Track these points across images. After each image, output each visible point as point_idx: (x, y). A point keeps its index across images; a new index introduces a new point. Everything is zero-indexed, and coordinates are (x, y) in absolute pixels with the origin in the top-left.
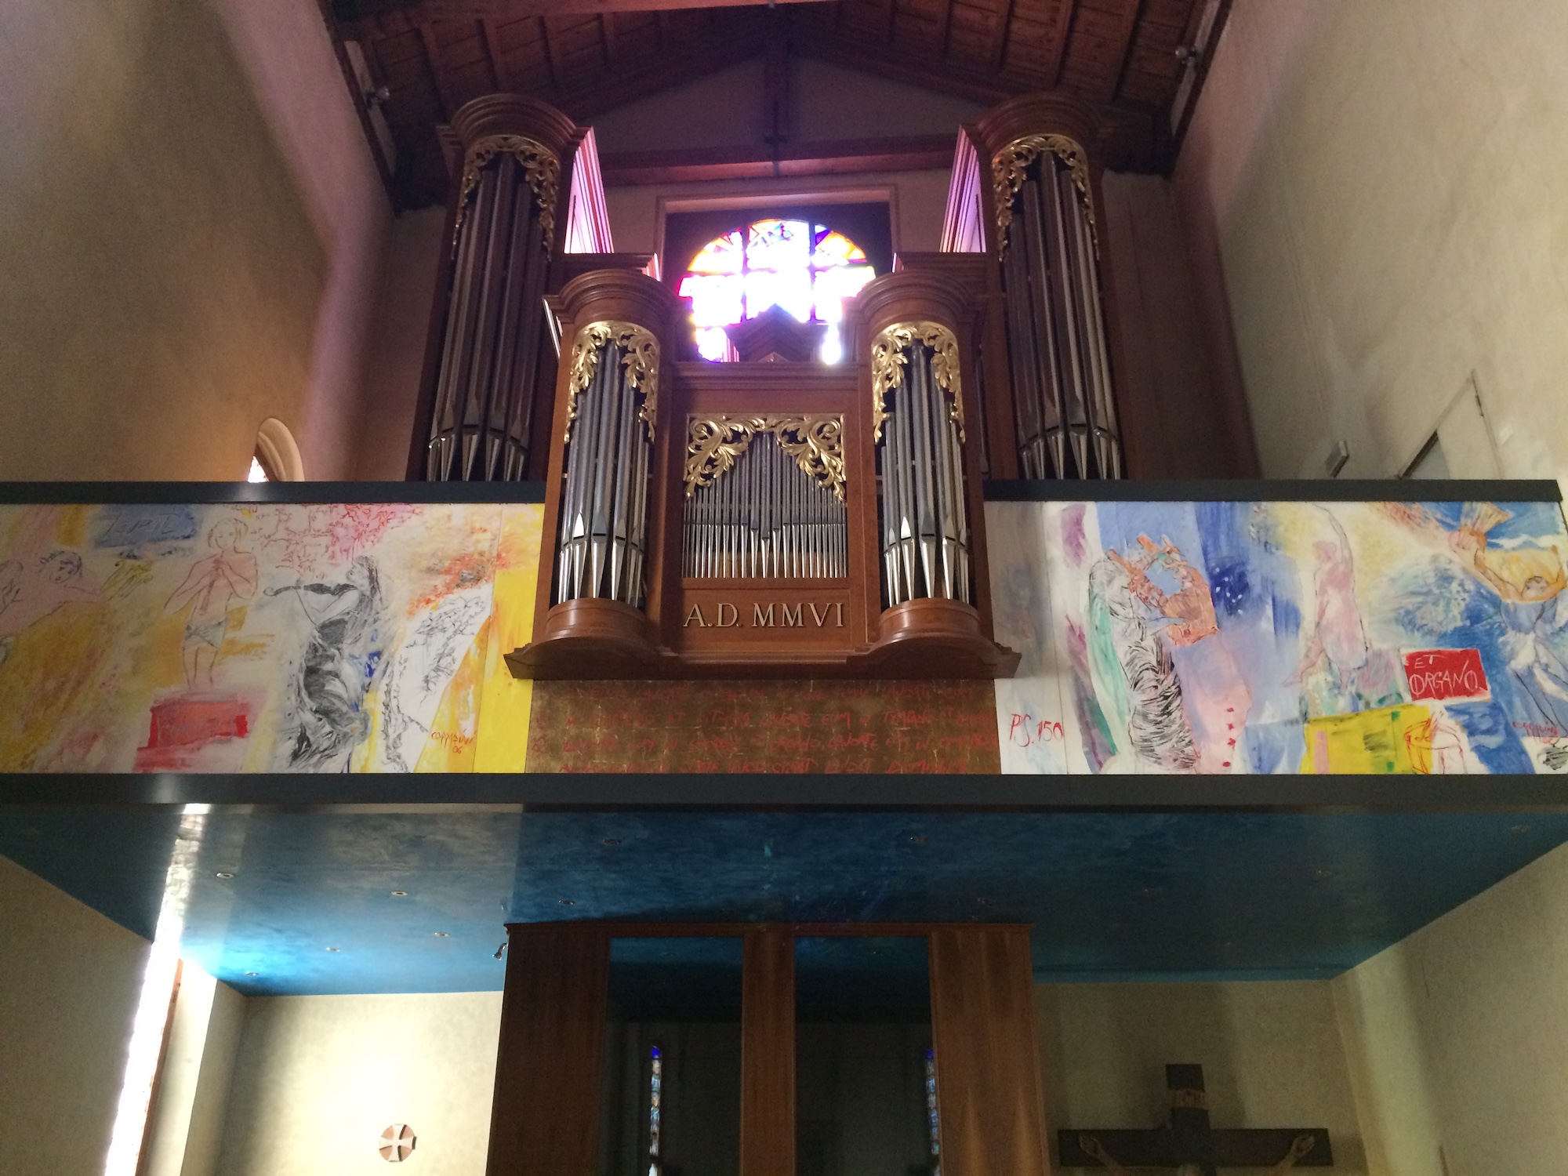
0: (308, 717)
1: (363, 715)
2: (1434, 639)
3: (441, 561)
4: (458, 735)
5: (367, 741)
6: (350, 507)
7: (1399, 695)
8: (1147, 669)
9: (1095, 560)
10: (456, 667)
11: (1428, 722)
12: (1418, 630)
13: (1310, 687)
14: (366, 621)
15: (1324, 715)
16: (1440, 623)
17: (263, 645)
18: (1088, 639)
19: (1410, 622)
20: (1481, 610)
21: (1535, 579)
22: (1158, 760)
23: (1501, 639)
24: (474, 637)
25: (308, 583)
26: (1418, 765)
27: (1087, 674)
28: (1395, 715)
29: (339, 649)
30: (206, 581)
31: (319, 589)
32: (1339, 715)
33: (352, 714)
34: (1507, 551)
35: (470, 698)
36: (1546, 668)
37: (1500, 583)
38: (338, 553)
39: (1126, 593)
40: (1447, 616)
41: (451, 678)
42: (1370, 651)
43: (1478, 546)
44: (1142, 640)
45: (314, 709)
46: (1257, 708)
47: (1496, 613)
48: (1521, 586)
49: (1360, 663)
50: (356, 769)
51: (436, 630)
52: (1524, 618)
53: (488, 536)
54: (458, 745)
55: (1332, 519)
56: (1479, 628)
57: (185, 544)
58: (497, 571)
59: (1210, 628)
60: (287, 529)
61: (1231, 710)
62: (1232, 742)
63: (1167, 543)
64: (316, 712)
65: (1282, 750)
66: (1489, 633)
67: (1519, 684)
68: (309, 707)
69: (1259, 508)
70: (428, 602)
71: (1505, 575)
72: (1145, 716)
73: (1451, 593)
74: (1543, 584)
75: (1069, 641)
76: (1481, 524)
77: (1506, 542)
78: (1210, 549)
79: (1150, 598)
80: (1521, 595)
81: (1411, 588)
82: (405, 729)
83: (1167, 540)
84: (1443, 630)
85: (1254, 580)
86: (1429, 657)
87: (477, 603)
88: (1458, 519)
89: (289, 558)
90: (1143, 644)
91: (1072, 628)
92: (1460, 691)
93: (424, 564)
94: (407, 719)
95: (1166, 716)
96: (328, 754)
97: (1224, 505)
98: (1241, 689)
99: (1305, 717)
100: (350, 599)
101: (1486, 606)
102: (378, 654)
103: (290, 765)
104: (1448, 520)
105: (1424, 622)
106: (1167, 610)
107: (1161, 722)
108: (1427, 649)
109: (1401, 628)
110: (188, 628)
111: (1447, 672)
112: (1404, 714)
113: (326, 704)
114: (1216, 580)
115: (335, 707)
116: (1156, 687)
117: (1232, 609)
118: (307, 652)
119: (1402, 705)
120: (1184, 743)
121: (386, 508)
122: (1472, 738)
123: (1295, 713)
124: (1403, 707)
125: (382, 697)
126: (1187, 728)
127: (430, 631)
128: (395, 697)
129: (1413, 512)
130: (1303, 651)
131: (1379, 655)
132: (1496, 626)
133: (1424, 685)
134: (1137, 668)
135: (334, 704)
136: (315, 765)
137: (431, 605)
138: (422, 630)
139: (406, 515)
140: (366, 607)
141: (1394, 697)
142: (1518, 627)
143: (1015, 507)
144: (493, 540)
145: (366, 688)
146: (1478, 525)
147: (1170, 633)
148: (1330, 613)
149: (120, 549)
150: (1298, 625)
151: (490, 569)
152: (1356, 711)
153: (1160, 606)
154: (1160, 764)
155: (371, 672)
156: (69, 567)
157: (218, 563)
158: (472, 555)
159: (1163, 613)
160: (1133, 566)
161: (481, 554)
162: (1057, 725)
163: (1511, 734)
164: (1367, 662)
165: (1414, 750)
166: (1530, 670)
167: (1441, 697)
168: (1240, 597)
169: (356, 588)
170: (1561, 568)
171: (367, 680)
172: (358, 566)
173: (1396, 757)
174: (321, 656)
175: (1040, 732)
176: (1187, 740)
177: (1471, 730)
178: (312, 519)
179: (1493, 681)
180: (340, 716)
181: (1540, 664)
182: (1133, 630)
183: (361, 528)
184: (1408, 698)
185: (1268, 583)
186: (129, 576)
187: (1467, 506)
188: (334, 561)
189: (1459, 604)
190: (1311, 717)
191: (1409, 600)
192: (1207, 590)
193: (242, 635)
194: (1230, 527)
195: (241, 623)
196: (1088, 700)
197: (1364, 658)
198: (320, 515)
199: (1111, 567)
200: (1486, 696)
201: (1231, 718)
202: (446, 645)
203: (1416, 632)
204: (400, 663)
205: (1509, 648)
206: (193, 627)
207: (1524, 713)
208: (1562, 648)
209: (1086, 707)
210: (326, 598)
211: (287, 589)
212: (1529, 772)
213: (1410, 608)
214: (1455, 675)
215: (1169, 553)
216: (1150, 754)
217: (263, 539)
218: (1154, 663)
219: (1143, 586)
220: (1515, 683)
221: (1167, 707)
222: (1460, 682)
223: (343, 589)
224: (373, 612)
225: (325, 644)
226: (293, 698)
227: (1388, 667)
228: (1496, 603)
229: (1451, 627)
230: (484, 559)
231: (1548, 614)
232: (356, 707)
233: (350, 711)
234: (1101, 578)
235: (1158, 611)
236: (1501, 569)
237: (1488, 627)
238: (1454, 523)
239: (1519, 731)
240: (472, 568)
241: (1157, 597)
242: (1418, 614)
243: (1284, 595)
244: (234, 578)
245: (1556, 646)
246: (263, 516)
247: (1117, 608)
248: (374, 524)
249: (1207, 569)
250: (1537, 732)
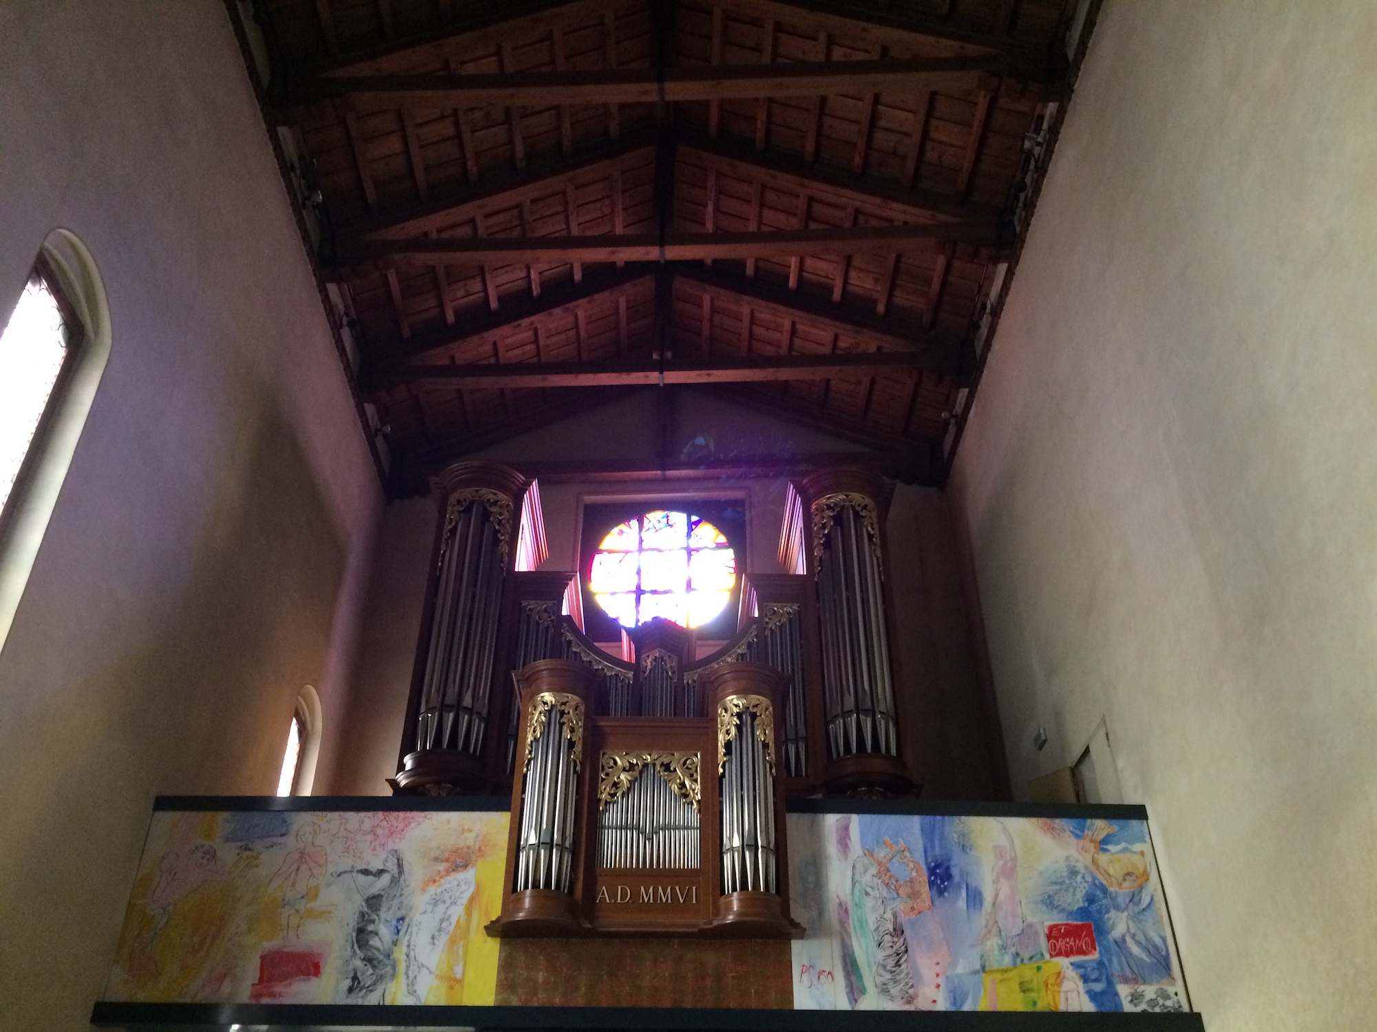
0: (359, 963)
1: (392, 962)
2: (1065, 915)
3: (443, 852)
4: (452, 977)
5: (395, 982)
6: (385, 813)
7: (1042, 955)
8: (887, 934)
9: (856, 856)
10: (452, 928)
11: (1059, 973)
12: (1056, 908)
13: (988, 947)
14: (395, 896)
15: (995, 967)
16: (1070, 904)
17: (330, 912)
18: (850, 912)
19: (1051, 902)
20: (1094, 896)
21: (1129, 874)
22: (892, 998)
23: (1106, 916)
24: (463, 907)
25: (359, 868)
26: (1052, 1003)
27: (850, 937)
28: (1039, 968)
29: (378, 916)
31: (366, 872)
32: (1004, 968)
33: (386, 961)
34: (1113, 854)
35: (461, 951)
36: (1133, 937)
37: (1108, 877)
38: (378, 848)
39: (875, 879)
40: (1073, 899)
41: (448, 936)
42: (1025, 924)
43: (1095, 850)
44: (884, 913)
45: (362, 957)
47: (1104, 898)
48: (1121, 879)
49: (1019, 932)
51: (439, 902)
52: (1121, 901)
53: (472, 835)
54: (453, 983)
55: (1005, 830)
56: (1094, 908)
57: (281, 840)
58: (478, 860)
59: (927, 905)
60: (346, 829)
61: (938, 964)
62: (938, 986)
63: (902, 844)
64: (364, 959)
65: (969, 991)
66: (1099, 911)
67: (1116, 947)
68: (359, 956)
69: (960, 820)
70: (435, 881)
71: (1111, 871)
72: (885, 967)
73: (1077, 882)
74: (1134, 878)
75: (839, 913)
76: (1097, 834)
77: (1111, 847)
78: (929, 849)
79: (890, 883)
80: (1120, 885)
81: (1053, 879)
82: (419, 972)
83: (902, 843)
84: (1071, 909)
85: (955, 872)
86: (1061, 928)
87: (465, 883)
88: (1083, 831)
89: (347, 851)
90: (885, 916)
91: (840, 904)
92: (1080, 952)
93: (433, 855)
94: (420, 965)
95: (897, 967)
96: (370, 989)
97: (938, 818)
98: (945, 948)
99: (983, 969)
100: (386, 879)
101: (1098, 893)
102: (402, 919)
103: (347, 997)
104: (1077, 832)
105: (1059, 903)
106: (900, 892)
107: (894, 971)
108: (1061, 922)
109: (1045, 908)
110: (283, 900)
111: (1072, 939)
112: (1045, 967)
113: (369, 954)
114: (932, 871)
115: (375, 957)
116: (892, 947)
117: (941, 892)
118: (358, 918)
119: (1043, 961)
120: (908, 986)
121: (409, 814)
122: (1086, 985)
123: (978, 967)
124: (1044, 963)
125: (404, 949)
126: (910, 976)
127: (435, 902)
128: (413, 950)
129: (1056, 826)
130: (984, 922)
131: (1030, 926)
132: (1104, 907)
133: (1058, 948)
134: (880, 933)
135: (374, 954)
136: (363, 997)
137: (437, 884)
138: (430, 902)
139: (421, 820)
140: (395, 885)
141: (1039, 956)
142: (1117, 908)
143: (806, 818)
144: (476, 837)
145: (395, 943)
146: (1095, 835)
147: (902, 908)
148: (1001, 897)
149: (239, 844)
150: (981, 904)
151: (474, 858)
152: (1015, 964)
153: (896, 890)
154: (893, 1001)
155: (398, 932)
156: (207, 856)
157: (302, 853)
158: (462, 848)
159: (898, 894)
160: (880, 860)
161: (468, 847)
162: (830, 973)
163: (1110, 983)
164: (1023, 930)
165: (1049, 992)
167: (1067, 955)
168: (946, 883)
169: (388, 872)
170: (1146, 867)
171: (395, 937)
172: (391, 856)
173: (1039, 998)
174: (367, 920)
175: (819, 978)
176: (910, 984)
177: (1085, 979)
178: (362, 822)
179: (1100, 945)
180: (379, 963)
181: (1130, 934)
182: (879, 906)
183: (393, 829)
184: (1047, 956)
185: (965, 874)
186: (246, 862)
187: (1089, 821)
188: (375, 853)
189: (1081, 891)
190: (987, 969)
191: (1050, 888)
192: (926, 878)
193: (317, 905)
194: (942, 833)
195: (316, 896)
196: (850, 955)
197: (1021, 928)
198: (366, 820)
199: (866, 861)
200: (1095, 956)
201: (938, 969)
202: (445, 913)
203: (1054, 910)
204: (416, 925)
205: (1111, 922)
206: (286, 900)
207: (1119, 968)
208: (1144, 923)
209: (848, 960)
210: (370, 878)
211: (345, 872)
212: (1121, 1010)
213: (1051, 893)
214: (1077, 941)
215: (903, 851)
216: (887, 994)
217: (331, 837)
218: (892, 930)
219: (886, 875)
220: (1114, 947)
221: (898, 961)
222: (1080, 945)
223: (381, 872)
224: (400, 889)
225: (369, 912)
226: (349, 949)
227: (1036, 933)
228: (1104, 890)
229: (1076, 907)
230: (470, 851)
231: (1136, 899)
232: (388, 956)
233: (384, 959)
234: (860, 868)
235: (895, 893)
236: (1109, 866)
237: (1099, 907)
238: (1080, 834)
239: (1115, 980)
240: (463, 858)
241: (895, 883)
242: (1056, 898)
243: (973, 883)
244: (312, 865)
245: (1140, 921)
246: (331, 820)
247: (869, 890)
248: (401, 826)
249: (926, 864)
250: (1126, 980)
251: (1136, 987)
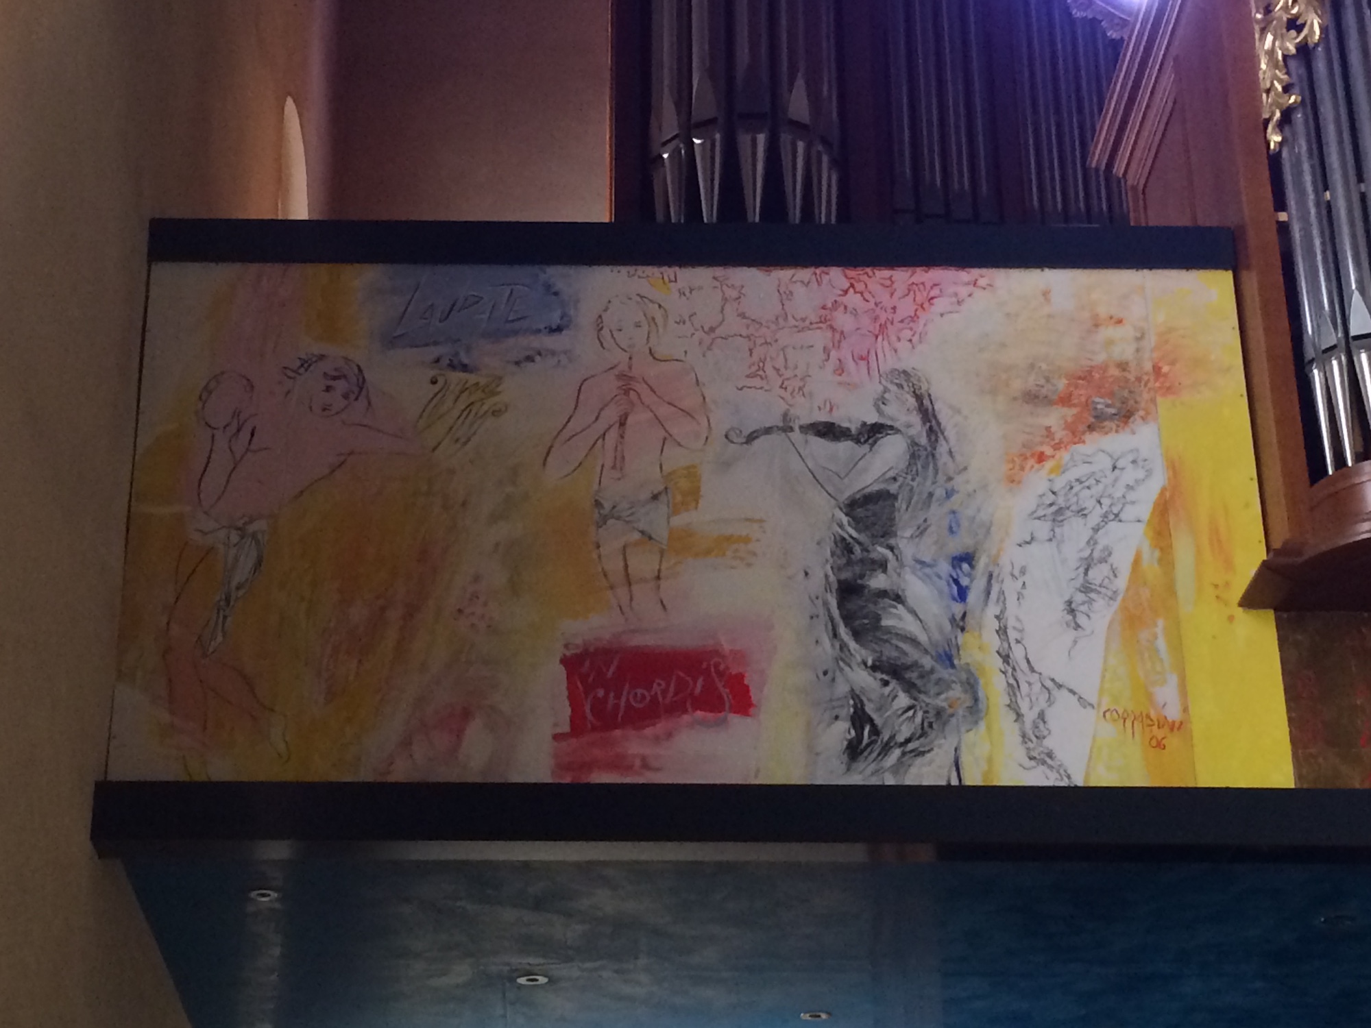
0: (864, 680)
1: (964, 676)
3: (1048, 380)
4: (1153, 714)
5: (982, 725)
6: (851, 273)
10: (1121, 583)
14: (931, 495)
17: (746, 540)
24: (1141, 528)
25: (806, 421)
29: (891, 549)
30: (611, 414)
31: (829, 431)
33: (944, 673)
35: (1161, 643)
38: (850, 365)
41: (1116, 605)
45: (870, 663)
50: (972, 778)
51: (1068, 513)
53: (1125, 332)
54: (1159, 734)
57: (549, 342)
58: (1160, 400)
60: (743, 315)
64: (874, 668)
68: (859, 659)
70: (1041, 458)
82: (1050, 701)
87: (1134, 462)
89: (758, 372)
93: (1017, 385)
94: (1049, 684)
96: (913, 749)
100: (891, 451)
102: (966, 558)
103: (848, 770)
110: (598, 504)
113: (889, 653)
115: (909, 661)
118: (833, 554)
121: (923, 276)
125: (993, 641)
127: (1058, 516)
128: (1018, 642)
135: (906, 654)
136: (897, 768)
137: (1049, 464)
138: (1041, 513)
139: (963, 291)
140: (925, 467)
144: (1139, 339)
145: (960, 624)
149: (435, 352)
151: (1146, 396)
155: (962, 594)
156: (341, 386)
157: (627, 383)
158: (1104, 368)
161: (1123, 366)
169: (898, 431)
171: (958, 609)
172: (893, 388)
174: (862, 561)
178: (785, 296)
180: (922, 676)
183: (883, 317)
186: (461, 405)
188: (843, 378)
193: (697, 518)
195: (694, 495)
198: (799, 290)
202: (1092, 542)
204: (1012, 575)
206: (607, 505)
210: (844, 448)
211: (768, 431)
217: (700, 334)
223: (873, 433)
224: (941, 478)
225: (862, 537)
226: (826, 641)
230: (1132, 377)
232: (948, 658)
233: (938, 667)
240: (1111, 394)
244: (664, 411)
246: (691, 290)
248: (906, 307)
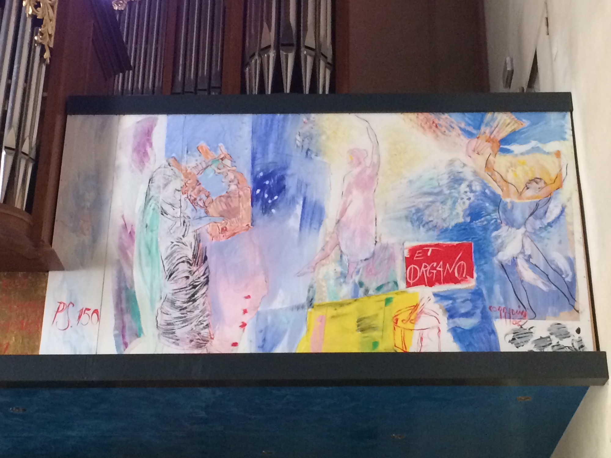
2: (435, 233)
7: (396, 283)
8: (183, 262)
9: (157, 166)
11: (416, 306)
12: (424, 226)
13: (320, 276)
15: (327, 301)
16: (444, 220)
18: (137, 237)
19: (418, 219)
20: (482, 208)
21: (535, 180)
22: (177, 342)
23: (495, 234)
26: (399, 344)
27: (131, 267)
28: (388, 301)
32: (340, 301)
34: (516, 155)
36: (528, 259)
37: (504, 183)
39: (178, 194)
40: (451, 213)
42: (378, 245)
43: (491, 152)
44: (183, 236)
46: (271, 295)
47: (494, 211)
48: (521, 187)
49: (367, 255)
52: (518, 215)
55: (369, 129)
56: (478, 223)
59: (245, 225)
61: (248, 297)
62: (244, 325)
63: (222, 150)
65: (285, 331)
66: (485, 229)
67: (502, 272)
69: (308, 119)
71: (510, 177)
72: (173, 303)
73: (459, 193)
74: (542, 184)
75: (120, 238)
76: (498, 132)
77: (515, 148)
78: (259, 156)
79: (198, 199)
80: (520, 194)
81: (426, 189)
83: (223, 148)
84: (445, 226)
85: (291, 183)
86: (428, 250)
88: (479, 128)
90: (184, 240)
91: (125, 226)
92: (450, 279)
95: (191, 303)
97: (279, 116)
98: (261, 278)
99: (311, 303)
101: (487, 205)
104: (470, 129)
105: (430, 219)
106: (211, 210)
107: (186, 308)
108: (428, 243)
109: (409, 225)
111: (441, 263)
112: (396, 299)
114: (258, 183)
116: (187, 278)
117: (266, 209)
119: (396, 291)
120: (202, 326)
122: (451, 321)
123: (303, 300)
124: (397, 294)
126: (207, 313)
129: (441, 122)
130: (320, 245)
131: (385, 248)
132: (493, 221)
133: (419, 274)
134: (174, 262)
141: (391, 285)
142: (511, 223)
143: (95, 120)
146: (495, 133)
147: (209, 230)
148: (350, 212)
150: (320, 222)
152: (355, 297)
153: (205, 206)
154: (178, 345)
159: (207, 212)
160: (189, 171)
162: (96, 311)
163: (486, 318)
164: (374, 253)
165: (398, 330)
166: (514, 261)
167: (431, 284)
168: (276, 198)
170: (561, 170)
173: (382, 337)
175: (80, 317)
176: (205, 323)
177: (452, 313)
179: (479, 270)
181: (525, 255)
182: (178, 228)
184: (402, 285)
185: (302, 185)
187: (489, 115)
189: (464, 203)
190: (316, 302)
191: (420, 200)
192: (249, 192)
194: (280, 137)
196: (127, 289)
197: (372, 250)
199: (169, 172)
200: (471, 284)
201: (247, 304)
203: (421, 228)
205: (500, 241)
207: (502, 300)
208: (546, 241)
209: (124, 295)
212: (499, 351)
213: (421, 206)
214: (448, 265)
215: (222, 159)
216: (171, 336)
218: (190, 257)
219: (194, 188)
220: (499, 272)
221: (193, 295)
222: (450, 271)
227: (392, 258)
228: (496, 201)
229: (453, 223)
231: (541, 211)
234: (159, 181)
235: (203, 211)
236: (508, 171)
237: (485, 223)
238: (474, 132)
239: (493, 314)
241: (204, 198)
242: (427, 212)
243: (313, 196)
245: (541, 239)
247: (167, 208)
249: (252, 174)
250: (509, 314)
251: (523, 321)
